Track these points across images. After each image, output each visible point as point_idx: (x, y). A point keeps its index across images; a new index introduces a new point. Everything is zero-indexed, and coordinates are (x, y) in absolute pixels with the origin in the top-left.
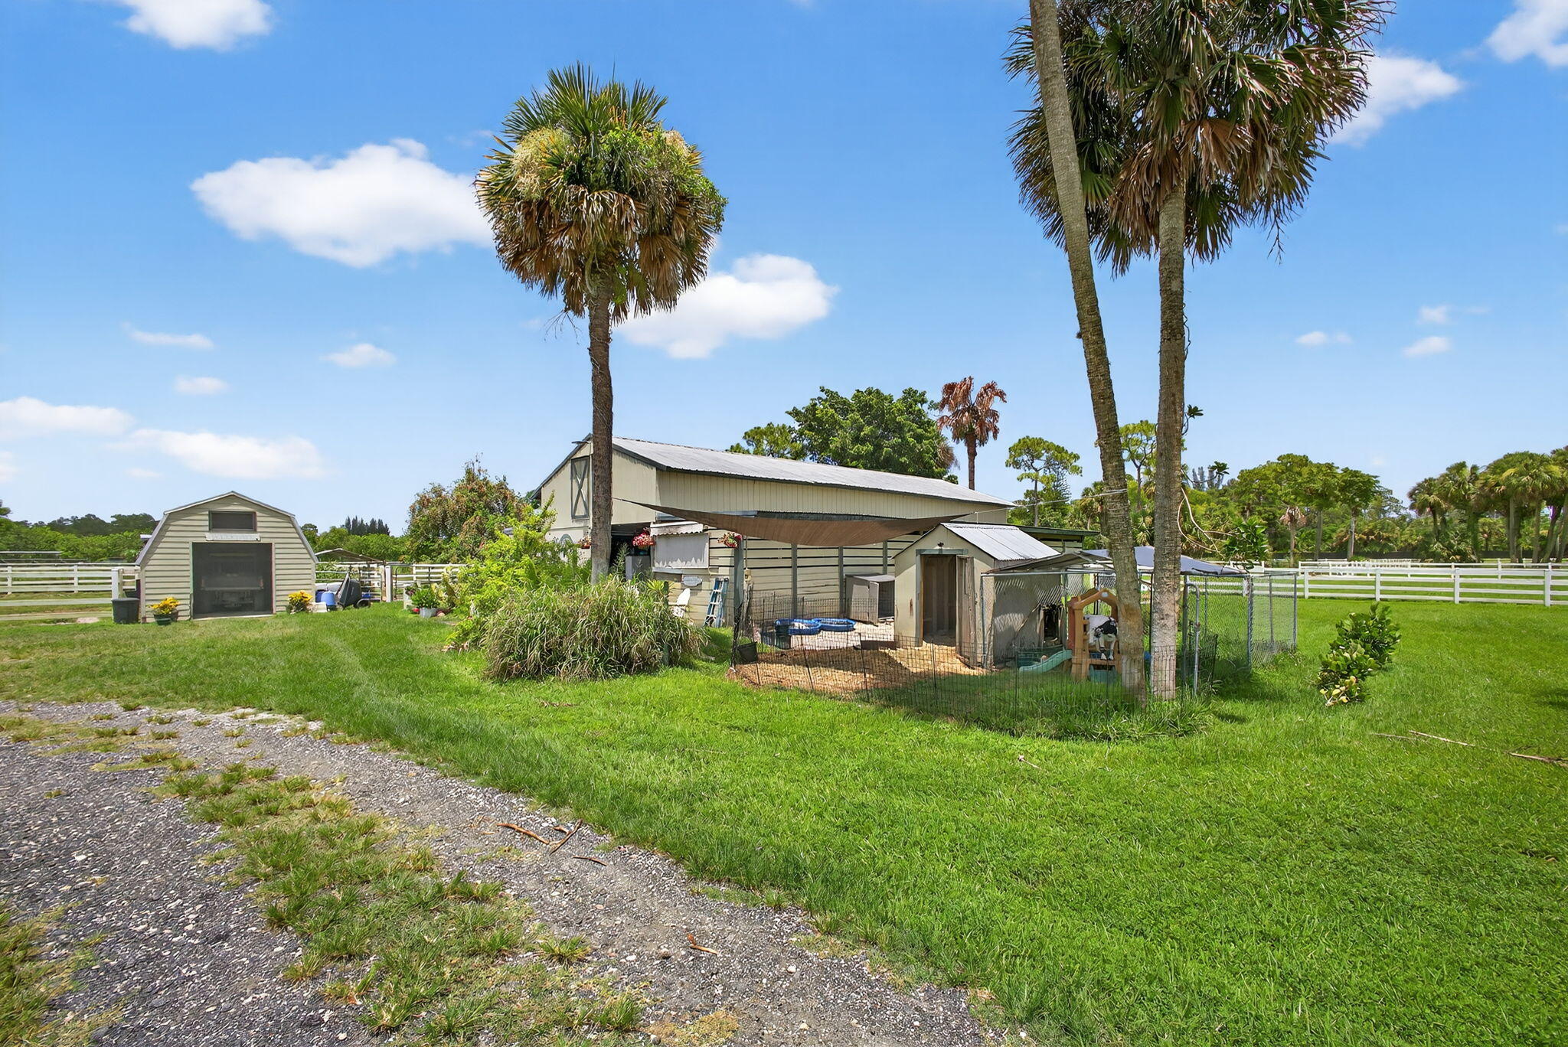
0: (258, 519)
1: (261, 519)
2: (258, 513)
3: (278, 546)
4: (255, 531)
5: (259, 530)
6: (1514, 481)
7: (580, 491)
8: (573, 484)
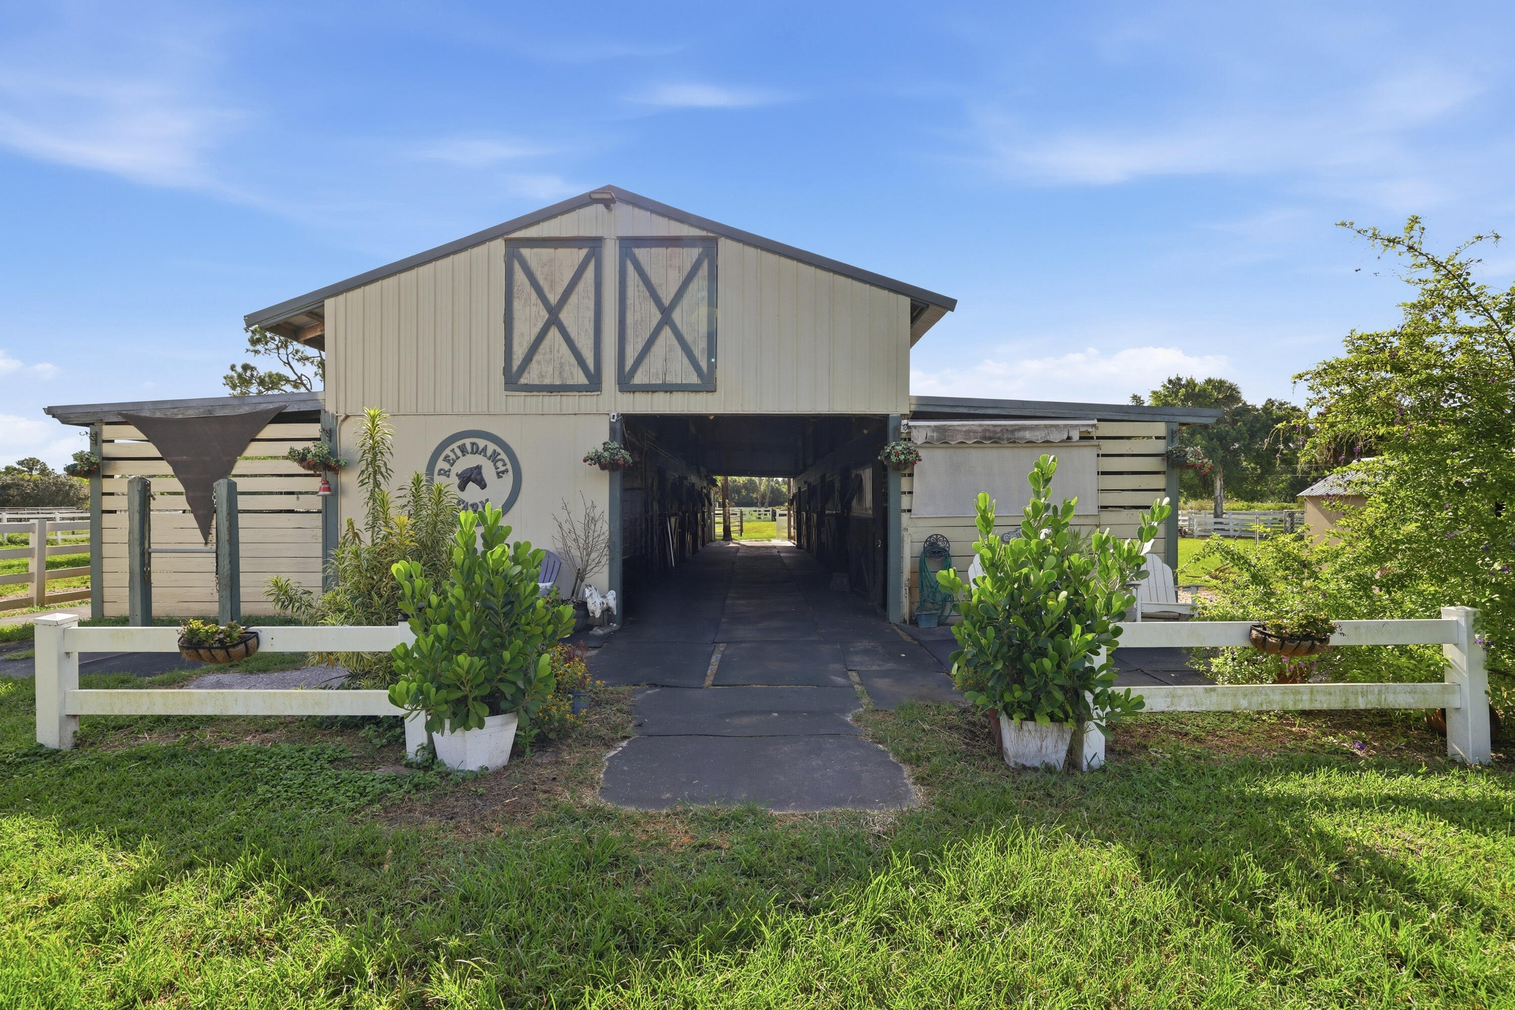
7: (554, 320)
8: (517, 305)
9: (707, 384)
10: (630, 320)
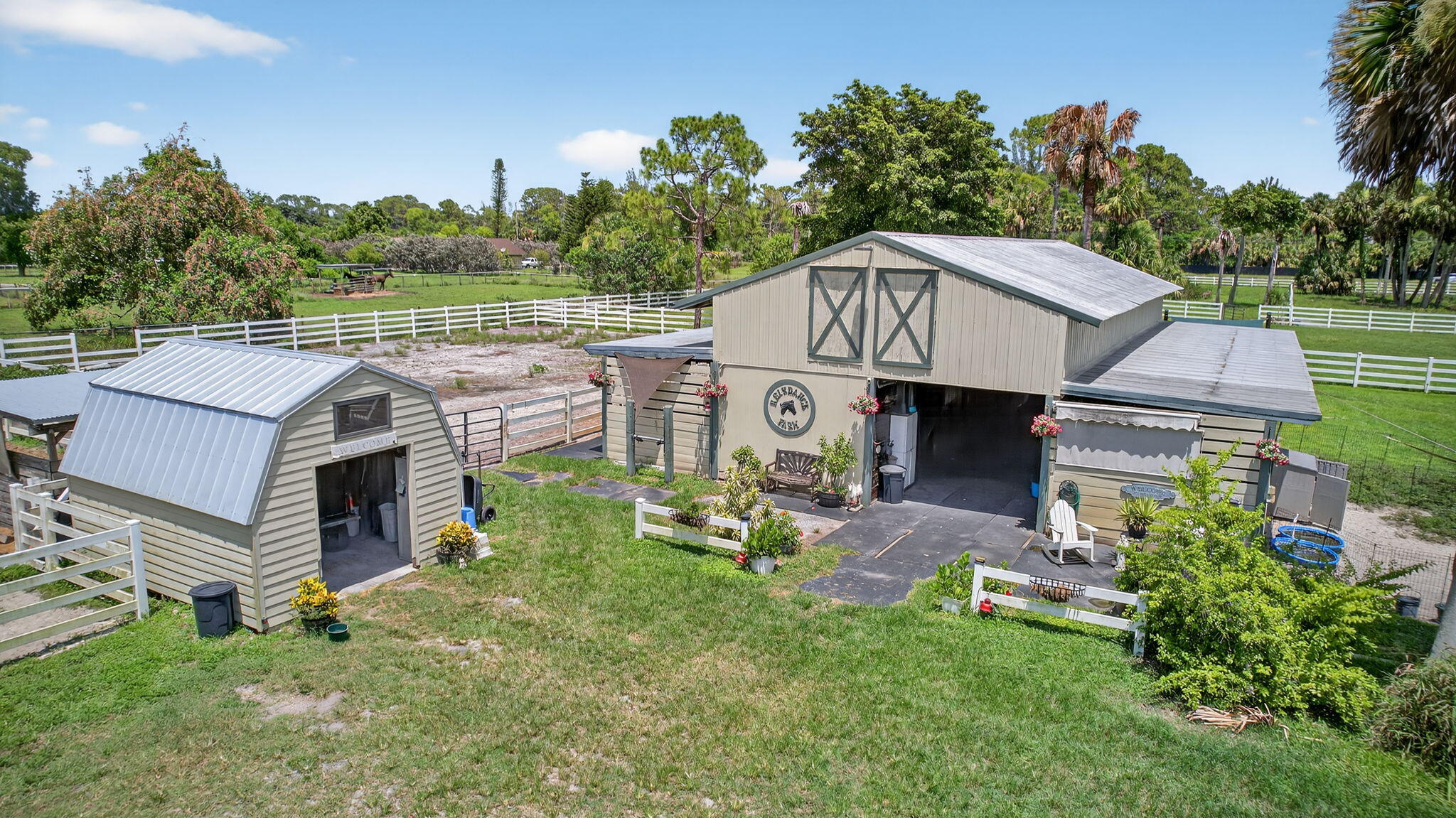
0: (394, 405)
1: (399, 405)
2: (393, 396)
3: (418, 447)
4: (390, 428)
5: (395, 424)
6: (1425, 210)
7: (836, 318)
8: (816, 306)
9: (927, 364)
10: (881, 320)
